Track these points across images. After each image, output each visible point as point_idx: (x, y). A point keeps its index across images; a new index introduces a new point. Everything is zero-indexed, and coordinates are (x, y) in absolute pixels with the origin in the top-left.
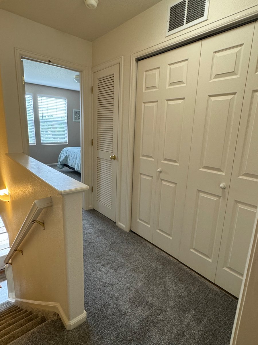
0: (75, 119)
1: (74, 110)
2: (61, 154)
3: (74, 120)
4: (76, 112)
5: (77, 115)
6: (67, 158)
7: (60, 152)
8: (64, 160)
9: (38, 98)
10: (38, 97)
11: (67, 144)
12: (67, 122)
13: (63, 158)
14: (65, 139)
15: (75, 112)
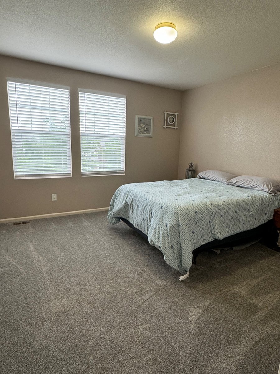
0: (138, 132)
1: (137, 117)
2: (116, 196)
3: (136, 134)
4: (141, 120)
5: (142, 125)
6: (127, 207)
7: (114, 193)
8: (121, 210)
9: (80, 95)
10: (79, 93)
11: (124, 174)
12: (125, 137)
13: (120, 206)
14: (119, 166)
15: (138, 121)
